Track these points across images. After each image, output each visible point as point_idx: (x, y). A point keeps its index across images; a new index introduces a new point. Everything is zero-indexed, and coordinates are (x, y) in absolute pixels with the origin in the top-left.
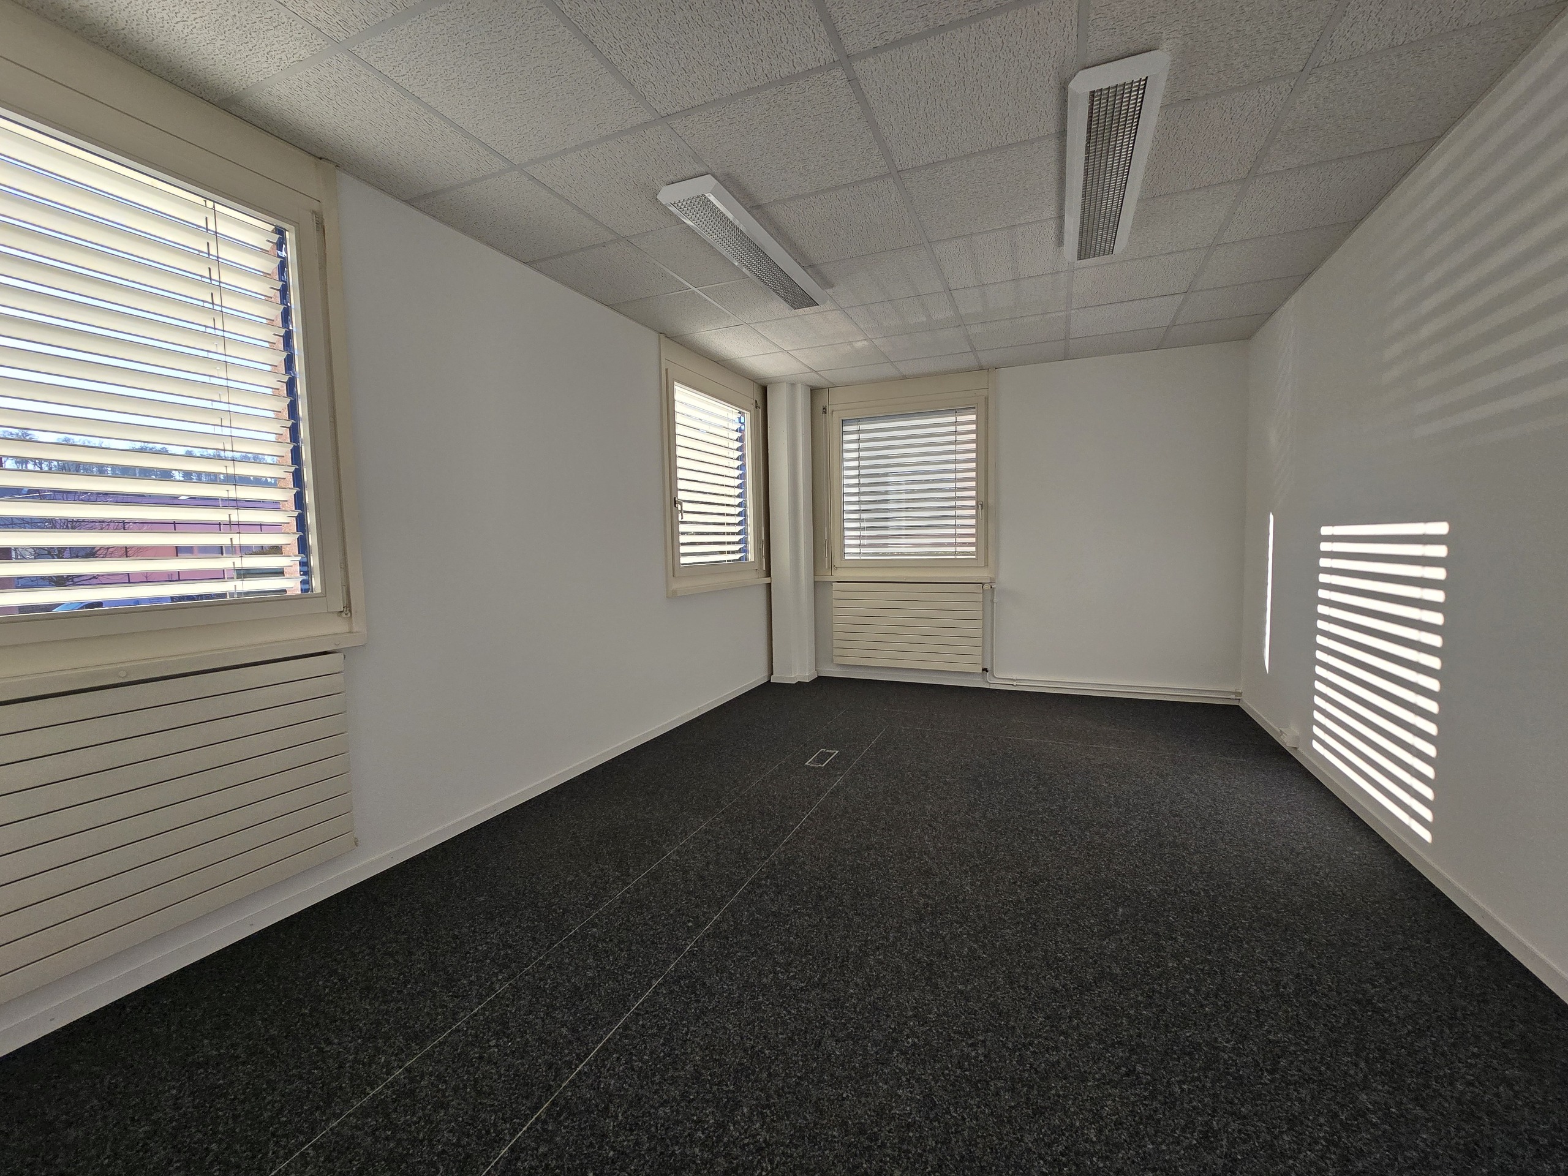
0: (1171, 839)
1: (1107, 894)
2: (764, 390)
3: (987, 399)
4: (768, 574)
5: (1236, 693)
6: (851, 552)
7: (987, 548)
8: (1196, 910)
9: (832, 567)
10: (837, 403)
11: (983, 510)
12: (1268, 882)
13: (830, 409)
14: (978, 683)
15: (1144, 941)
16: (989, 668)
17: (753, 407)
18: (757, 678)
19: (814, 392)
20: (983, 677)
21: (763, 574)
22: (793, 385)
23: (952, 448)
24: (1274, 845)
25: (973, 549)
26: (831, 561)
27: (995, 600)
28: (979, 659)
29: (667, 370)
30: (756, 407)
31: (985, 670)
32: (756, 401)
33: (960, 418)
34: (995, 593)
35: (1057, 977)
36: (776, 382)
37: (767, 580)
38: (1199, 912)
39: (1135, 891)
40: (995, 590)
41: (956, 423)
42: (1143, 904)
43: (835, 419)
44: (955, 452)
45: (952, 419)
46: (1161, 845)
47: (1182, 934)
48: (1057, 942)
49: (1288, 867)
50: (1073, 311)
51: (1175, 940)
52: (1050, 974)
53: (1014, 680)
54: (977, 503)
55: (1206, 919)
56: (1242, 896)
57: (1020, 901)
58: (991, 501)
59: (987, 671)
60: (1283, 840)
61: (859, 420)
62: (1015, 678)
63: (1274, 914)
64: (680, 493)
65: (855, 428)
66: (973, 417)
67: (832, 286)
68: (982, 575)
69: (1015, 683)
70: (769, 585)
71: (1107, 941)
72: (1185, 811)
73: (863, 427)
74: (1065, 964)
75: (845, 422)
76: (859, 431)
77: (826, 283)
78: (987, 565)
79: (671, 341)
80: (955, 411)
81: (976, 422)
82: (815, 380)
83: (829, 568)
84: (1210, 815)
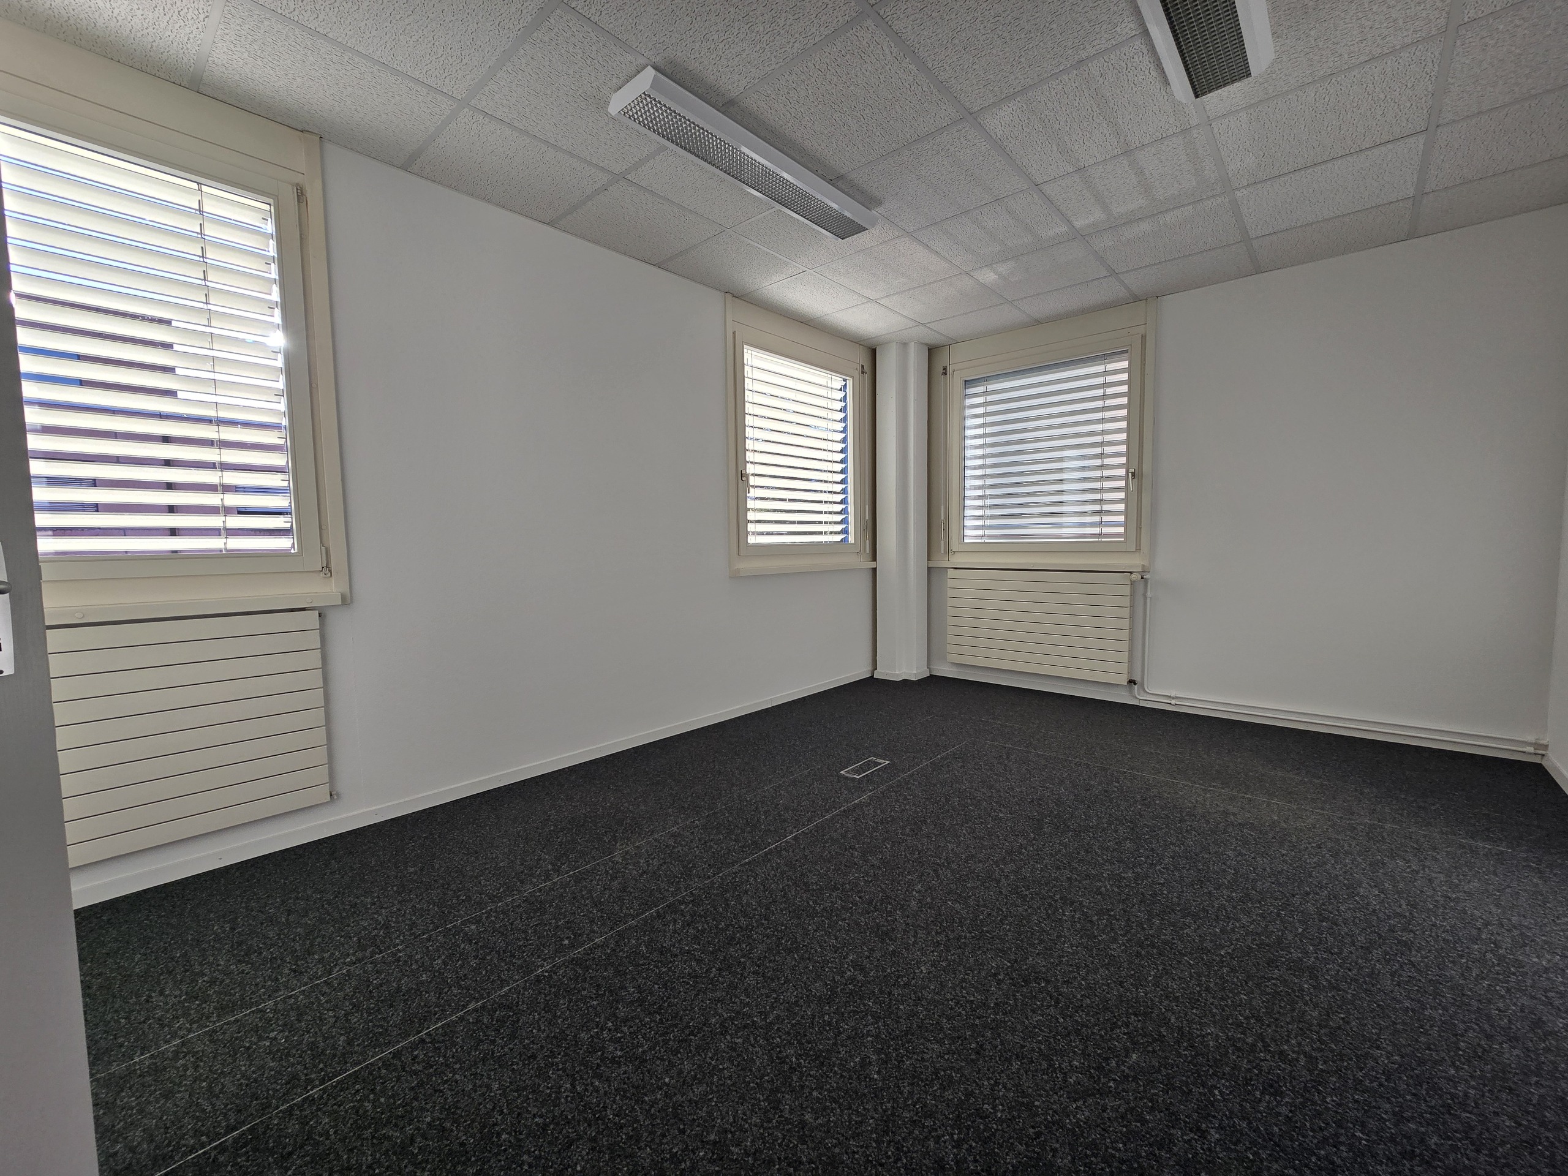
0: (1296, 954)
1: (1127, 1025)
2: (873, 352)
3: (1144, 337)
4: (874, 559)
5: (1537, 745)
6: (971, 535)
7: (1139, 528)
8: (1273, 1088)
9: (948, 551)
10: (959, 364)
11: (1136, 480)
12: (1452, 1072)
13: (950, 370)
14: (1123, 698)
15: (1144, 1122)
16: (1137, 678)
17: (857, 374)
18: (858, 671)
19: (932, 351)
20: (1131, 691)
21: (870, 557)
22: (905, 345)
23: (1099, 404)
24: (1501, 1005)
25: (1121, 530)
26: (948, 545)
27: (1149, 594)
28: (1124, 668)
29: (734, 333)
30: (863, 373)
31: (1132, 682)
32: (863, 366)
33: (1111, 367)
34: (1149, 587)
35: (958, 1145)
36: (885, 343)
37: (873, 565)
38: (1278, 1093)
39: (1180, 1029)
40: (1150, 581)
41: (1106, 373)
42: (1179, 1055)
43: (956, 382)
44: (1103, 409)
45: (1100, 368)
46: (1271, 963)
47: (1221, 1128)
48: (997, 1083)
49: (1510, 1055)
50: (1238, 194)
51: (1203, 1134)
52: (951, 1135)
53: (1173, 698)
54: (1127, 472)
55: (1284, 1110)
56: (1381, 1085)
57: (984, 1005)
58: (1147, 468)
59: (1135, 684)
60: (1525, 1000)
61: (985, 380)
62: (1173, 695)
63: (1435, 1139)
64: (748, 465)
65: (980, 389)
66: (1125, 364)
67: (879, 203)
68: (1133, 562)
69: (1173, 702)
70: (874, 570)
71: (1080, 1103)
72: (1349, 915)
73: (990, 387)
74: (986, 1125)
75: (967, 383)
76: (985, 393)
77: (869, 201)
78: (1138, 549)
79: (740, 301)
80: (1105, 357)
81: (1129, 370)
82: (934, 339)
83: (945, 552)
84: (1392, 930)
